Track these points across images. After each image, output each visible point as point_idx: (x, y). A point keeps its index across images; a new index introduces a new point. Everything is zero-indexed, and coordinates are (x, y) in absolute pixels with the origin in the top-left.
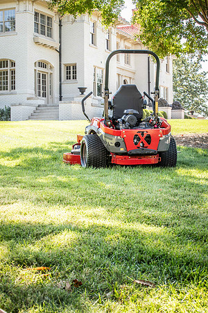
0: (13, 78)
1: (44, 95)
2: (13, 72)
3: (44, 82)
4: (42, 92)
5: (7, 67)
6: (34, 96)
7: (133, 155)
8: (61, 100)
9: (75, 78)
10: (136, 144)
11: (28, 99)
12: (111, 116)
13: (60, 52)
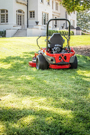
0: (7, 17)
1: (21, 25)
2: (7, 15)
3: (21, 19)
4: (19, 23)
5: (4, 12)
6: (16, 25)
7: (58, 65)
8: (28, 27)
9: (34, 17)
10: (60, 60)
11: (14, 26)
12: (49, 47)
13: (27, 6)
